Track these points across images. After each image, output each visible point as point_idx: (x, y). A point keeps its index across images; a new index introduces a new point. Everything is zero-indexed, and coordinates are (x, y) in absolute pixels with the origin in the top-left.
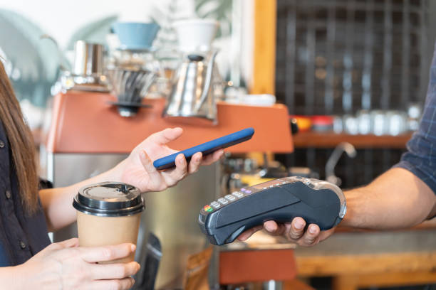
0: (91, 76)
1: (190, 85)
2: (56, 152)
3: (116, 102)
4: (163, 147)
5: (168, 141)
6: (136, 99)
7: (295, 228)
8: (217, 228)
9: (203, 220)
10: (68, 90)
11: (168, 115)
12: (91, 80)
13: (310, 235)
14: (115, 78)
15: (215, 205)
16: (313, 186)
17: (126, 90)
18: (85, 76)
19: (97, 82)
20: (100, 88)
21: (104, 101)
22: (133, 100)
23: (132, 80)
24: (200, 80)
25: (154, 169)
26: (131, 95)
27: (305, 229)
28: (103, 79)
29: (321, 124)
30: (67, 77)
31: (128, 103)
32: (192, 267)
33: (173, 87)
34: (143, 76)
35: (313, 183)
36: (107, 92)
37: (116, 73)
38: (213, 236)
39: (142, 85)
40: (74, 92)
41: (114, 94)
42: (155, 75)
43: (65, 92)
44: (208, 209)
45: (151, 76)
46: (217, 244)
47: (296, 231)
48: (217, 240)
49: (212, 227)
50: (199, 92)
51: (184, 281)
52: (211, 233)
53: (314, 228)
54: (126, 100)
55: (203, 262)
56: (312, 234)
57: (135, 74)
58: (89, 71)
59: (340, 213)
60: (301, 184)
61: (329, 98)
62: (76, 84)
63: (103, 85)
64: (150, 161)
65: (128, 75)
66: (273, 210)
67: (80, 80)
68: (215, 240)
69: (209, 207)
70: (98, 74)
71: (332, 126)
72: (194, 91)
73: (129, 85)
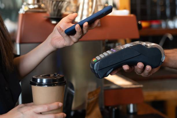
0: (36, 4)
1: (86, 6)
2: (21, 43)
3: (49, 16)
4: (69, 24)
5: (71, 21)
6: (59, 15)
7: (139, 68)
8: (99, 70)
9: (92, 66)
10: (25, 12)
11: (75, 22)
12: (36, 6)
13: (147, 71)
14: (48, 5)
15: (98, 58)
16: (147, 46)
17: (54, 10)
18: (34, 4)
19: (40, 7)
20: (41, 10)
21: (44, 16)
22: (57, 15)
23: (56, 5)
24: (90, 4)
25: (65, 35)
26: (56, 13)
27: (144, 68)
28: (43, 6)
29: (155, 24)
30: (25, 5)
31: (55, 17)
32: (90, 98)
33: (78, 8)
34: (62, 3)
35: (147, 45)
36: (45, 12)
37: (49, 2)
38: (97, 74)
39: (62, 7)
40: (28, 13)
41: (48, 13)
42: (68, 2)
43: (24, 13)
44: (94, 60)
45: (66, 3)
46: (100, 78)
47: (139, 69)
48: (100, 76)
49: (96, 69)
50: (90, 10)
51: (86, 105)
52: (96, 73)
53: (148, 67)
54: (54, 15)
55: (96, 95)
56: (148, 71)
57: (58, 2)
58: (36, 2)
59: (162, 59)
60: (141, 45)
61: (159, 10)
62: (29, 9)
63: (43, 9)
64: (63, 31)
65: (54, 3)
66: (127, 60)
67: (31, 7)
68: (99, 76)
69: (95, 59)
70: (40, 3)
71: (161, 25)
72: (88, 9)
73: (55, 8)
